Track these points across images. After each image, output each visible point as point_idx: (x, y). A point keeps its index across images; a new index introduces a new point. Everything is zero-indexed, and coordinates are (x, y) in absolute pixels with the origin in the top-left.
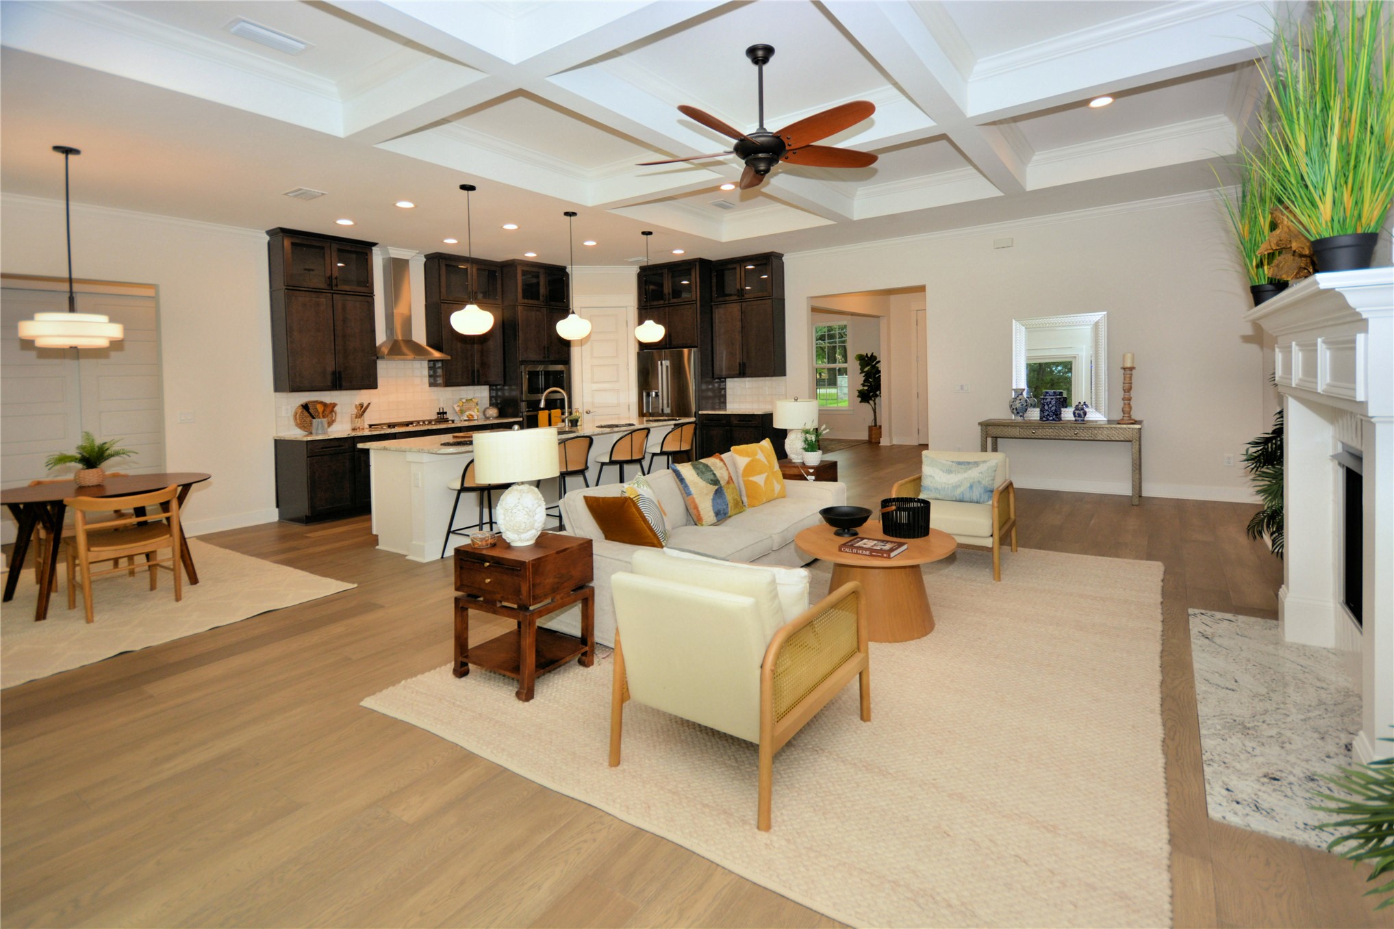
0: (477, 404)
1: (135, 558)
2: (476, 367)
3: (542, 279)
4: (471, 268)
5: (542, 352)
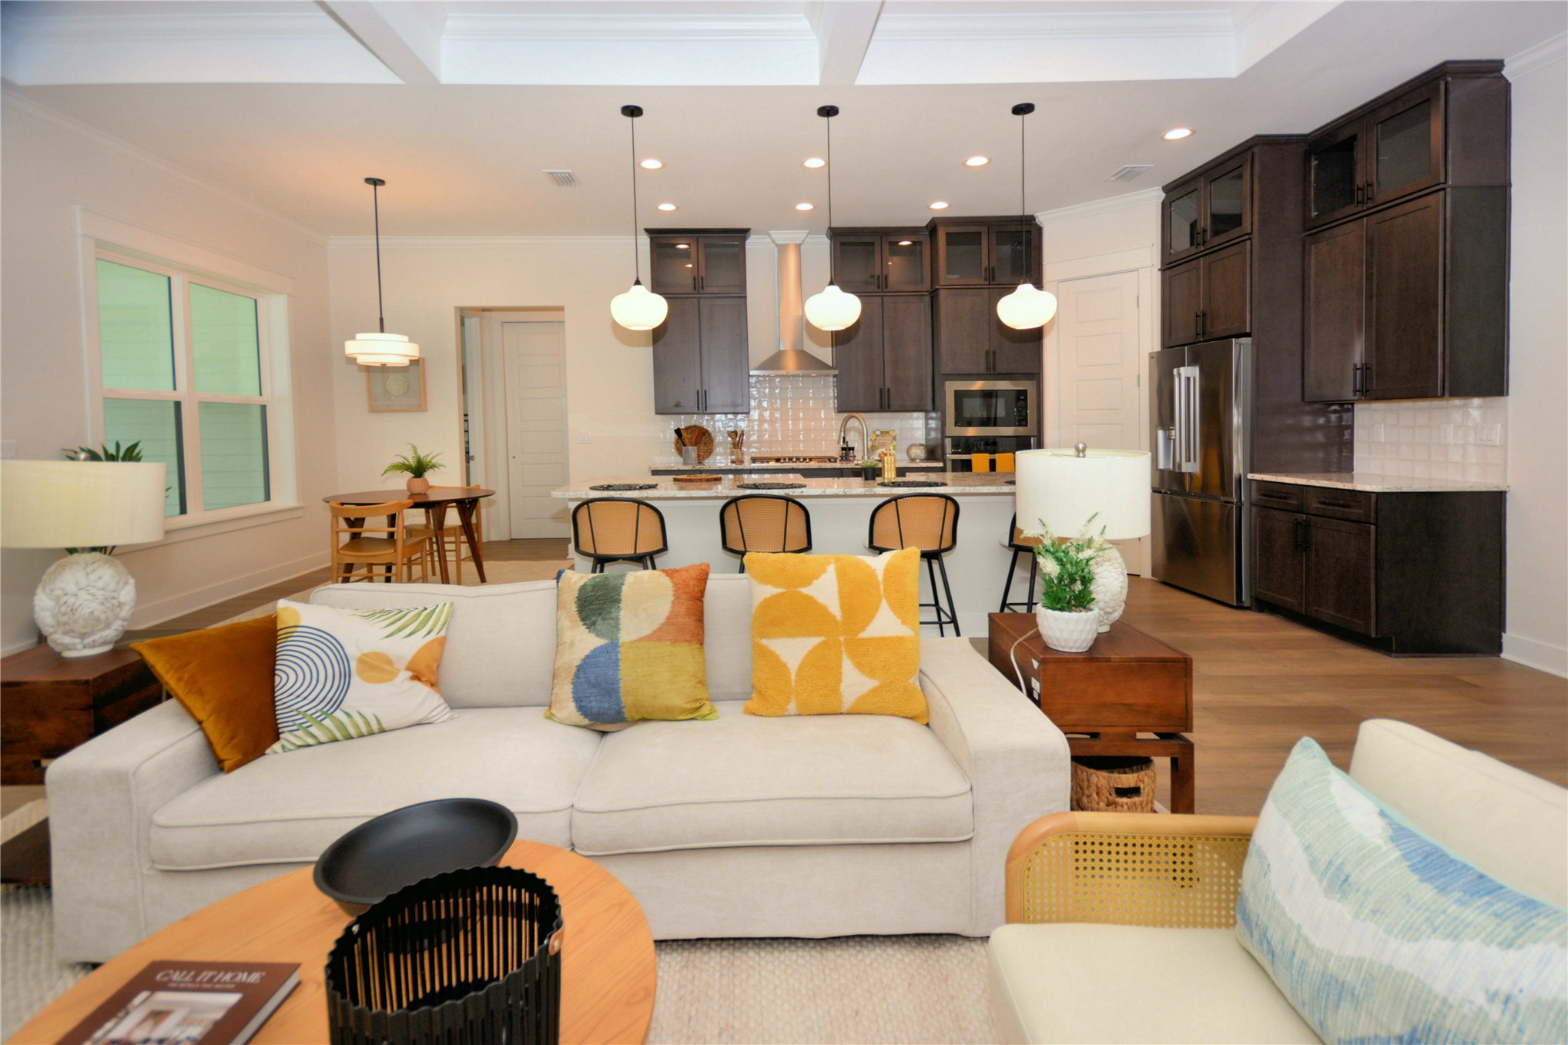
0: (894, 438)
1: (374, 567)
2: (888, 384)
3: (984, 243)
4: (880, 242)
5: (983, 361)
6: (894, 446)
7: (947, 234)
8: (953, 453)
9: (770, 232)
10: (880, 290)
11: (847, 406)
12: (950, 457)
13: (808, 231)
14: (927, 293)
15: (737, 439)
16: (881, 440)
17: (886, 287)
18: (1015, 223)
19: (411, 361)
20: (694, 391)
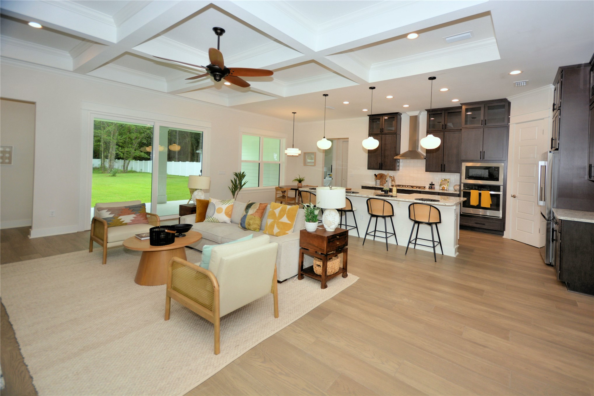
0: (448, 182)
2: (444, 163)
3: (482, 110)
4: (444, 113)
5: (479, 155)
6: (448, 185)
7: (466, 108)
9: (407, 112)
10: (443, 130)
11: (429, 169)
12: (463, 190)
13: (421, 111)
15: (393, 178)
16: (444, 182)
17: (446, 128)
18: (497, 102)
20: (379, 163)
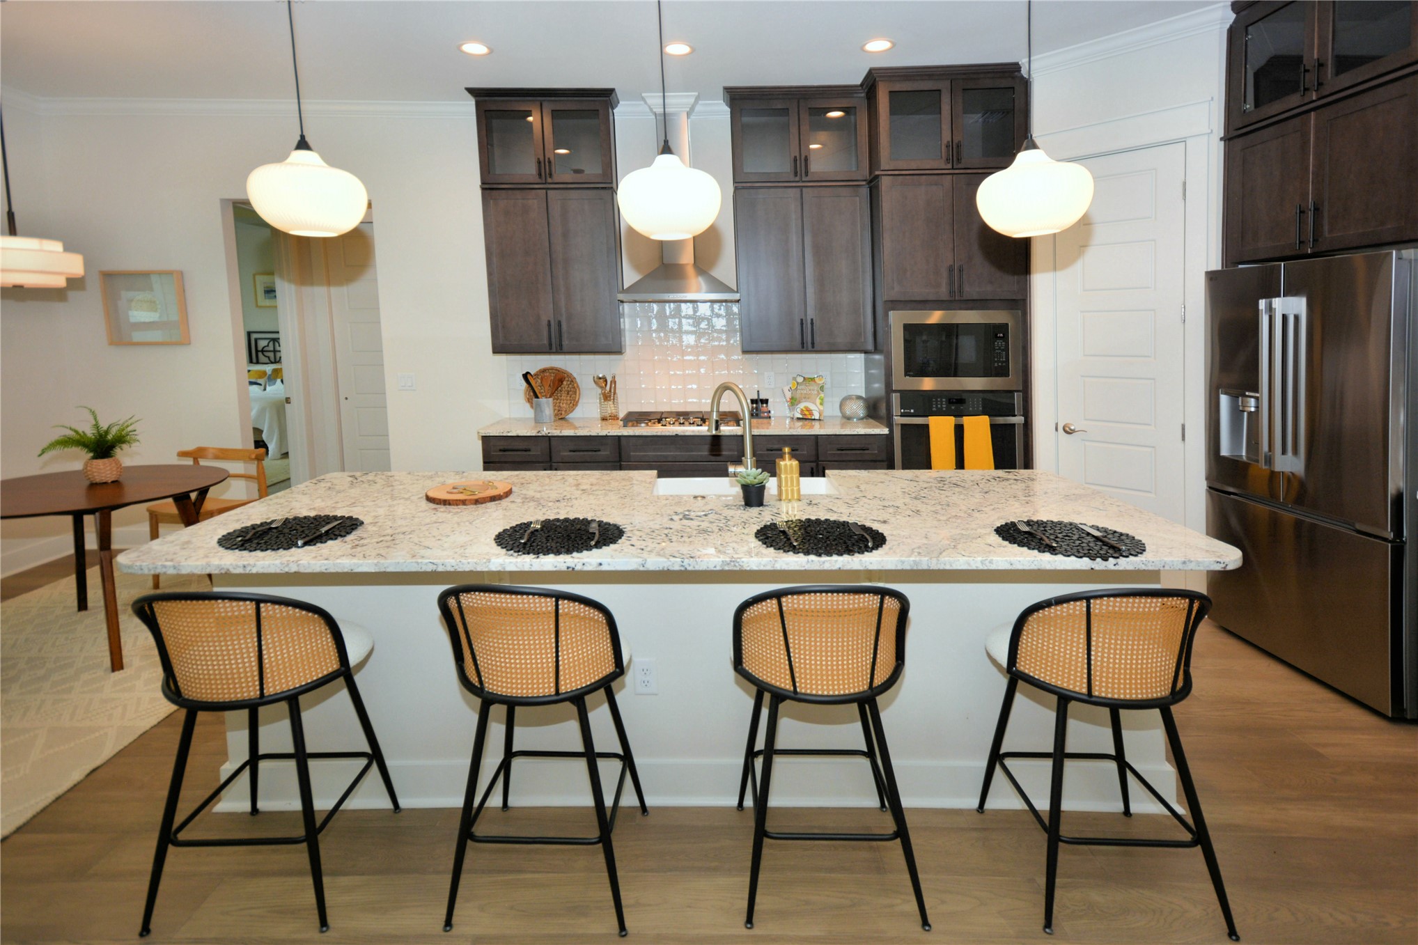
0: (822, 388)
2: (811, 313)
3: (946, 108)
4: (796, 108)
5: (944, 282)
6: (821, 400)
7: (892, 93)
8: (903, 415)
9: (643, 95)
10: (797, 179)
11: (755, 345)
12: (898, 420)
13: (696, 94)
14: (864, 183)
15: (609, 387)
16: (803, 390)
17: (806, 174)
18: (990, 75)
19: (69, 280)
20: (545, 323)
